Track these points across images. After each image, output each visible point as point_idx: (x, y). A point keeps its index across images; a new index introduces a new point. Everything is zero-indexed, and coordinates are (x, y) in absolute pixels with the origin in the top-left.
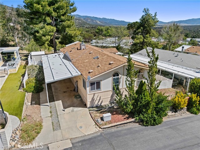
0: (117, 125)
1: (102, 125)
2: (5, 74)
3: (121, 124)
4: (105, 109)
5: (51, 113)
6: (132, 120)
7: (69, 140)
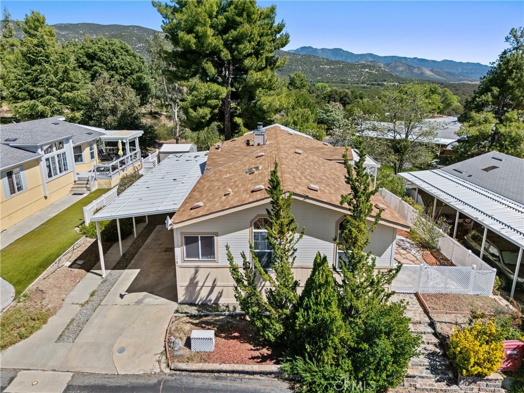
0: (219, 372)
1: (181, 358)
2: (85, 189)
3: (233, 372)
4: (218, 315)
5: (92, 295)
6: (271, 367)
7: (72, 374)
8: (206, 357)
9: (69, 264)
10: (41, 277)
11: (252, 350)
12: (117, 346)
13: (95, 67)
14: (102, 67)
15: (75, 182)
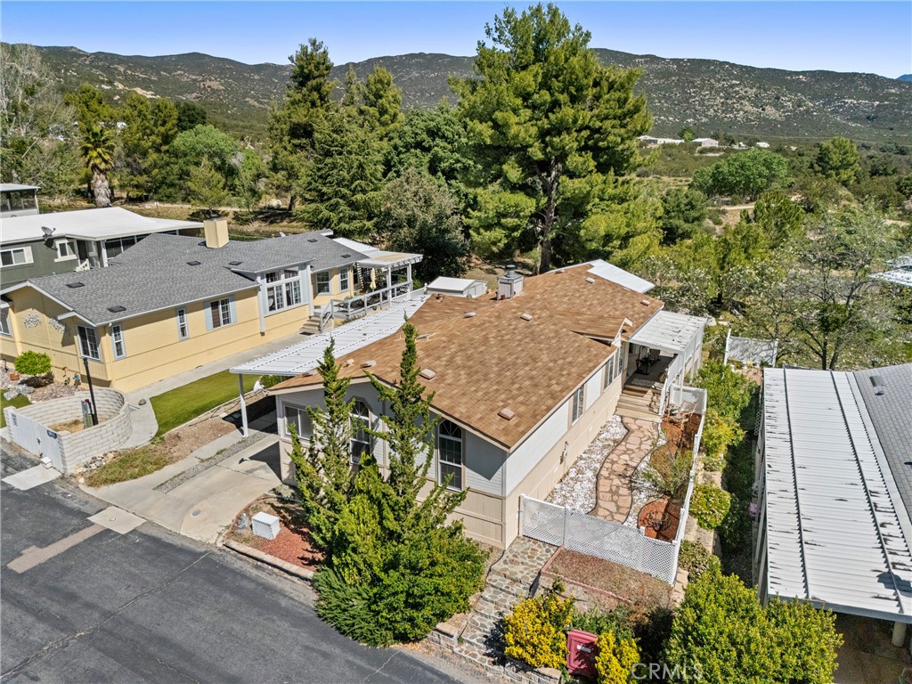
0: (263, 561)
1: (238, 537)
3: (275, 566)
5: (218, 453)
6: (309, 573)
7: (145, 521)
8: (261, 543)
9: (225, 415)
10: (189, 423)
11: (307, 550)
12: (195, 508)
13: (436, 148)
14: (445, 148)
15: (310, 317)
